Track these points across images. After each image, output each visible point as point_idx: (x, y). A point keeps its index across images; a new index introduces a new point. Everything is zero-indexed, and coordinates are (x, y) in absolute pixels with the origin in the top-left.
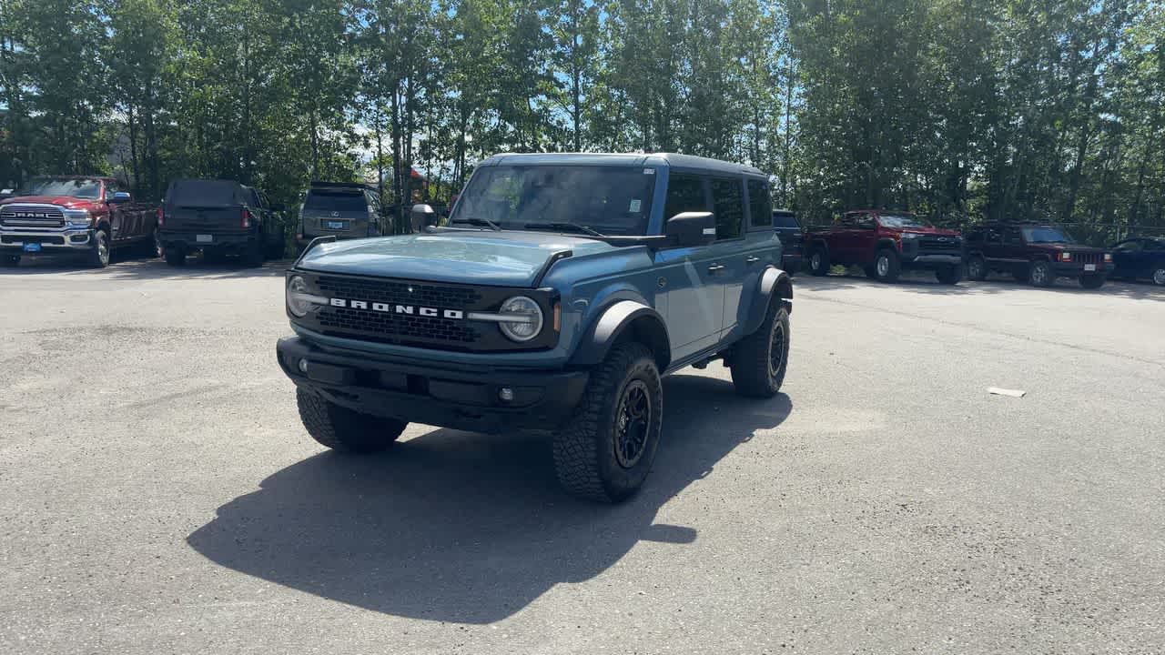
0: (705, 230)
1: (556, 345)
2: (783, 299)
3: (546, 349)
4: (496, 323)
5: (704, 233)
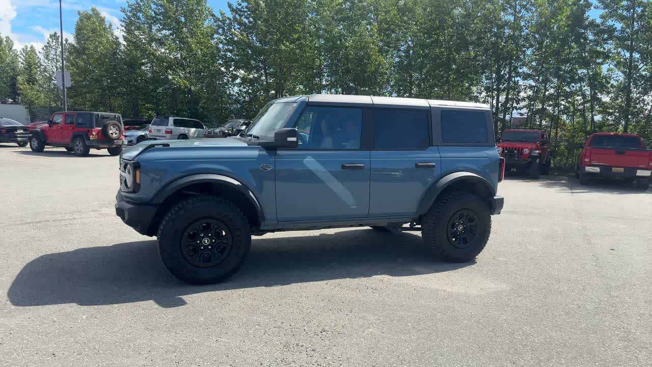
1: (138, 191)
3: (134, 192)
5: (288, 140)
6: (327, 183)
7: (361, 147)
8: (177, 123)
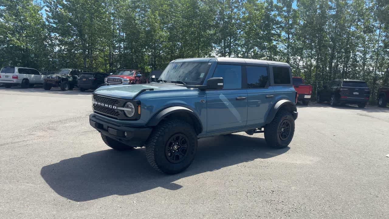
0: (218, 84)
1: (139, 119)
2: (295, 112)
3: (136, 120)
4: (124, 111)
5: (218, 85)
6: (230, 109)
7: (242, 88)
8: (20, 71)
